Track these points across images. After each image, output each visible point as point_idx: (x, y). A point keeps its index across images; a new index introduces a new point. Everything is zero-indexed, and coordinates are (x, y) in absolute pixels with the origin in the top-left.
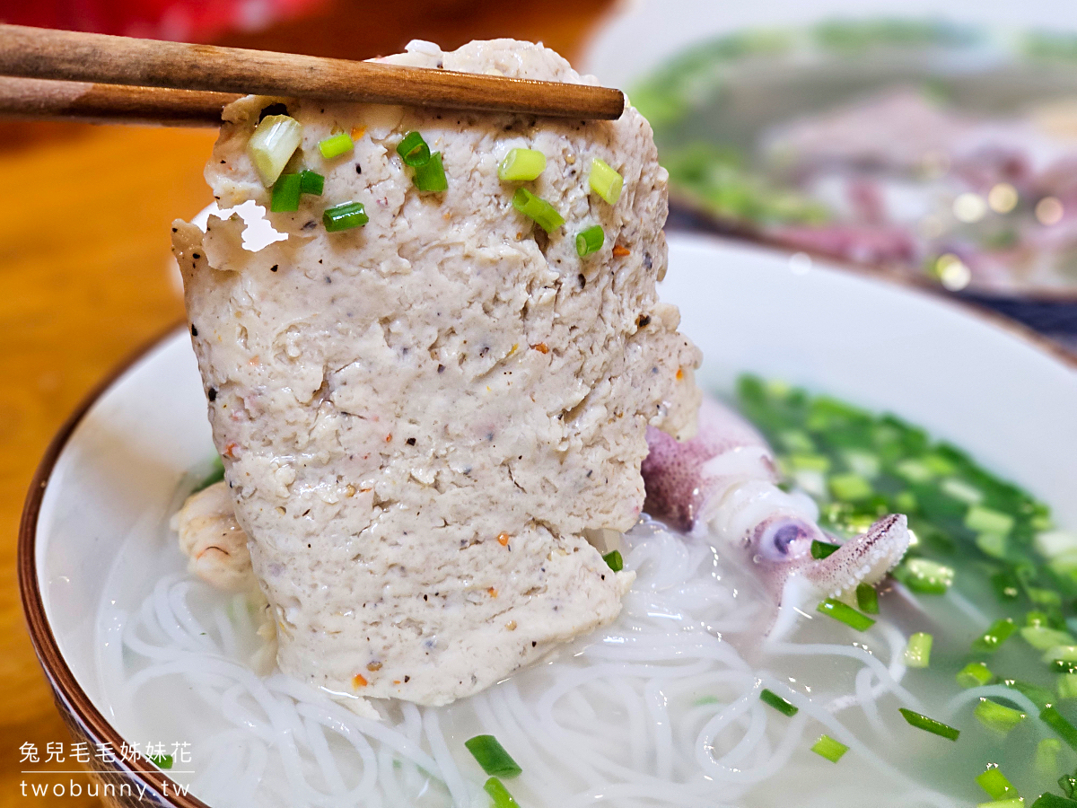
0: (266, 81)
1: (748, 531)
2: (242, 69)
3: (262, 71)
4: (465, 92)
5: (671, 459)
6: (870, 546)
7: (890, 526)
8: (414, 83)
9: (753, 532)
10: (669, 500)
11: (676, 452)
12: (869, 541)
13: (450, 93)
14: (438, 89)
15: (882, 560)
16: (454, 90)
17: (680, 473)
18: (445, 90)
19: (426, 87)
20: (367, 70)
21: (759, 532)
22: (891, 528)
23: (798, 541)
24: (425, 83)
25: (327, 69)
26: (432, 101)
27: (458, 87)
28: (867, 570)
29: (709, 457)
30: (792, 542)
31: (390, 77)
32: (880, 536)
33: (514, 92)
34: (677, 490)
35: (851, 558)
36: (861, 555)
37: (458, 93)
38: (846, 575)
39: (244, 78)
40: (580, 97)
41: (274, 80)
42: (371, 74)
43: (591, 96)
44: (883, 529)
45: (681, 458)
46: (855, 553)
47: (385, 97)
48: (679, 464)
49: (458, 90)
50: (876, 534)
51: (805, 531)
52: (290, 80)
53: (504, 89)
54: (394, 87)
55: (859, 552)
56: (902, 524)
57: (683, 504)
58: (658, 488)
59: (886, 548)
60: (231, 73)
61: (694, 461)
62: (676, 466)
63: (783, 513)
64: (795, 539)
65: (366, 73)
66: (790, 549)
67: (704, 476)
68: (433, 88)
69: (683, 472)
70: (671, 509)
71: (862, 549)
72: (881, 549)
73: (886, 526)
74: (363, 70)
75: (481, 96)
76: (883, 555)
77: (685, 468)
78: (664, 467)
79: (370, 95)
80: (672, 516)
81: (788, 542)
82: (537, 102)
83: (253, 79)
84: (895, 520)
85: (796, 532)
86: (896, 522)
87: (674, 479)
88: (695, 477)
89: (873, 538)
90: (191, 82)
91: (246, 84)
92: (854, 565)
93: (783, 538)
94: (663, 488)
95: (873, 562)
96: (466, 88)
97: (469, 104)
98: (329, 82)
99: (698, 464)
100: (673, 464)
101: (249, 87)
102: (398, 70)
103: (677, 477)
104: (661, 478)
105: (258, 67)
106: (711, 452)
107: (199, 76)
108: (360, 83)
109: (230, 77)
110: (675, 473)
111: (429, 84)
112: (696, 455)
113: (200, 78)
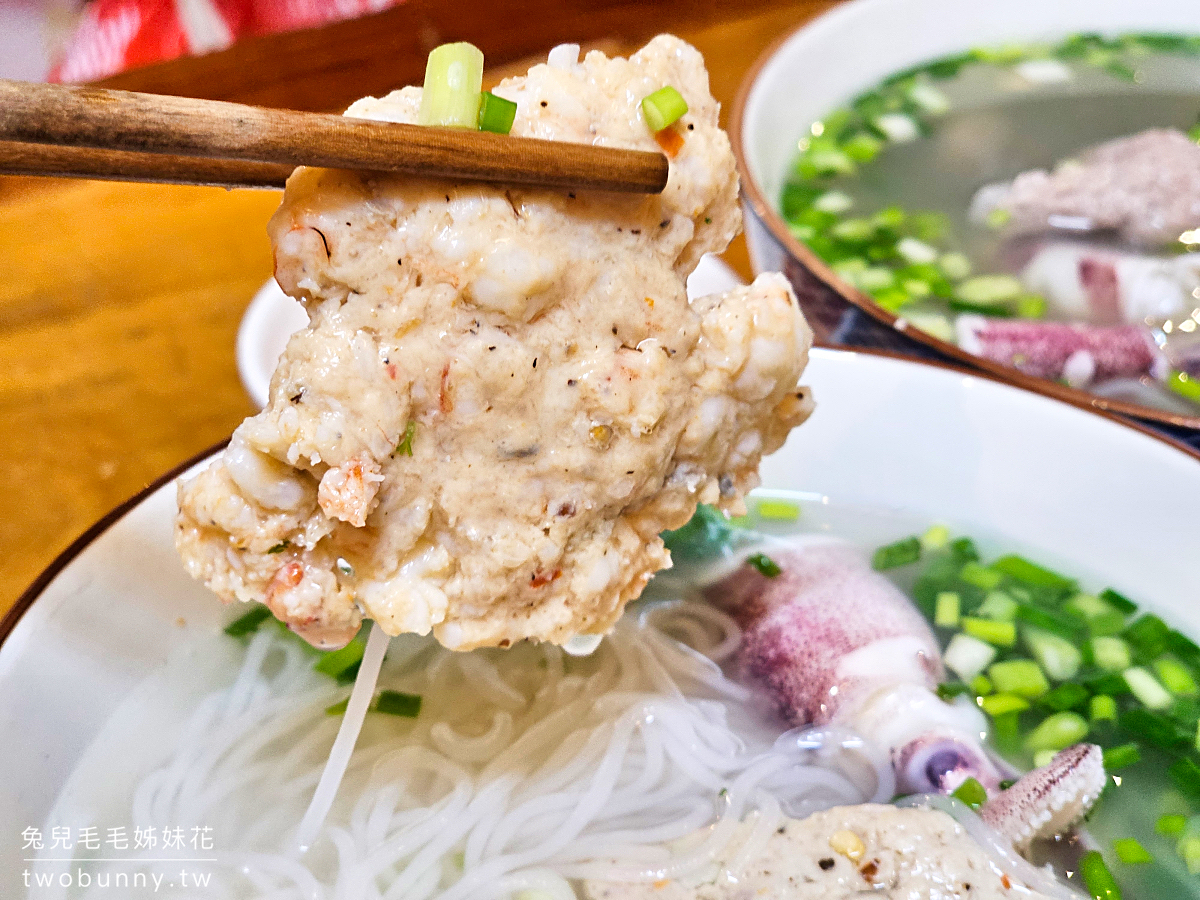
0: (177, 137)
1: (893, 751)
2: (145, 122)
3: (173, 125)
4: (450, 155)
5: (802, 646)
6: (1053, 787)
7: (1079, 760)
8: (381, 142)
9: (898, 754)
10: (794, 702)
11: (808, 638)
12: (1051, 778)
13: (430, 156)
14: (413, 150)
15: (1067, 806)
16: (436, 153)
17: (810, 667)
18: (423, 151)
19: (397, 148)
20: (316, 125)
21: (907, 755)
22: (1081, 764)
23: (956, 772)
24: (396, 143)
25: (261, 122)
26: (407, 166)
27: (440, 148)
28: (1046, 816)
29: (849, 649)
30: (948, 772)
31: (348, 135)
32: (1066, 772)
33: (518, 156)
34: (805, 690)
35: (1026, 799)
36: (1039, 797)
37: (440, 156)
38: (1019, 823)
39: (147, 133)
40: (608, 163)
41: (188, 136)
42: (322, 130)
43: (622, 162)
44: (1070, 764)
45: (813, 647)
46: (1031, 793)
47: (341, 159)
48: (810, 655)
49: (441, 153)
50: (1060, 771)
51: (967, 759)
52: (212, 135)
53: (505, 152)
54: (354, 147)
55: (1037, 793)
56: (1095, 759)
57: (810, 708)
58: (782, 683)
59: (1074, 789)
60: (129, 125)
61: (830, 653)
62: (806, 656)
63: (941, 733)
64: (952, 769)
65: (316, 129)
66: (945, 784)
67: (841, 675)
68: (406, 149)
69: (814, 665)
70: (795, 713)
71: (1041, 789)
72: (1068, 790)
73: (1074, 760)
74: (310, 125)
75: (472, 161)
76: (1070, 798)
77: (817, 661)
78: (790, 656)
79: (320, 157)
80: (795, 721)
81: (944, 773)
82: (548, 170)
83: (158, 134)
84: (1086, 752)
85: (955, 760)
86: (1088, 756)
87: (802, 673)
88: (829, 676)
89: (1056, 775)
90: (76, 136)
91: (151, 140)
92: (1030, 809)
93: (938, 767)
94: (788, 684)
95: (1056, 807)
96: (452, 150)
97: (455, 170)
98: (265, 140)
99: (834, 657)
100: (802, 653)
101: (154, 144)
102: (359, 125)
103: (808, 672)
104: (786, 669)
105: (167, 120)
106: (852, 642)
107: (86, 129)
108: (307, 141)
109: (129, 132)
110: (804, 666)
111: (401, 144)
112: (832, 644)
113: (86, 133)
